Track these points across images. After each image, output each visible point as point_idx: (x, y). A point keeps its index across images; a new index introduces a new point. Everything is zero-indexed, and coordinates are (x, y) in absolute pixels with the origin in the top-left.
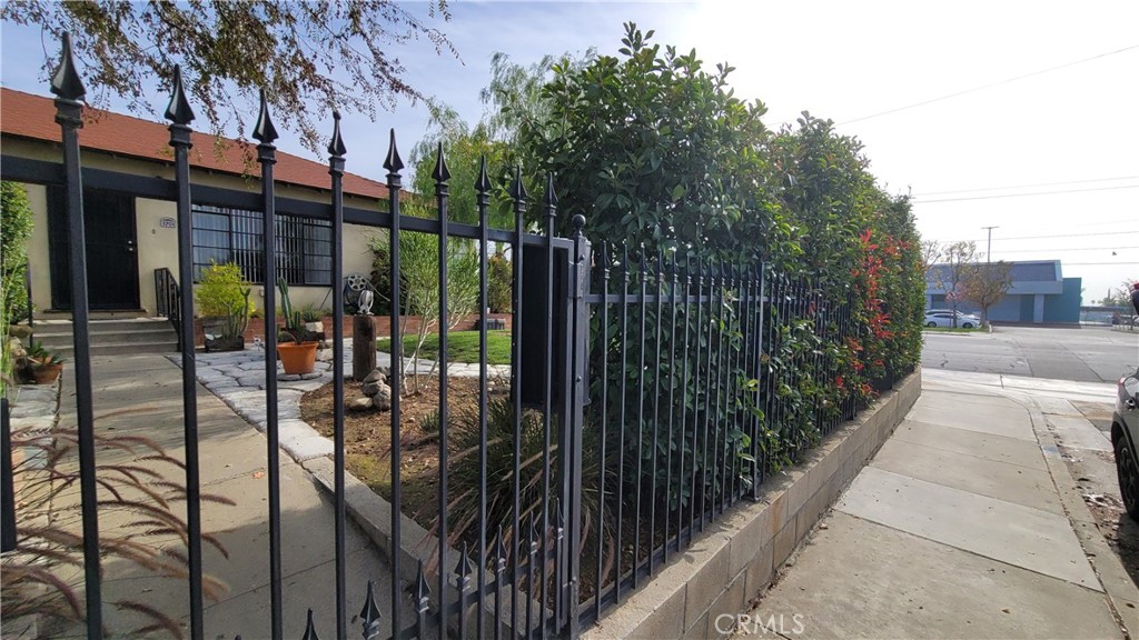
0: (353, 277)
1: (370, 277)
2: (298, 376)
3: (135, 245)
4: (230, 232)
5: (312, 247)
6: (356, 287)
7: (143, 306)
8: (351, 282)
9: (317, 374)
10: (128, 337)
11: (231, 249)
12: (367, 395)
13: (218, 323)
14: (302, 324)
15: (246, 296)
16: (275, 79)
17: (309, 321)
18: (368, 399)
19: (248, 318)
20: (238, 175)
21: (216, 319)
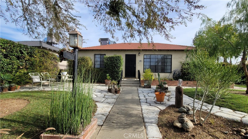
0: (176, 71)
1: (181, 70)
2: (159, 103)
3: (136, 66)
4: (150, 62)
5: (166, 64)
6: (177, 73)
7: (136, 77)
8: (176, 72)
9: (165, 103)
10: (133, 83)
11: (150, 65)
12: (180, 122)
13: (147, 82)
14: (163, 84)
15: (152, 76)
16: (159, 24)
17: (164, 84)
18: (180, 124)
19: (152, 81)
20: (151, 50)
21: (146, 81)
